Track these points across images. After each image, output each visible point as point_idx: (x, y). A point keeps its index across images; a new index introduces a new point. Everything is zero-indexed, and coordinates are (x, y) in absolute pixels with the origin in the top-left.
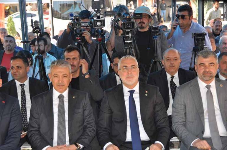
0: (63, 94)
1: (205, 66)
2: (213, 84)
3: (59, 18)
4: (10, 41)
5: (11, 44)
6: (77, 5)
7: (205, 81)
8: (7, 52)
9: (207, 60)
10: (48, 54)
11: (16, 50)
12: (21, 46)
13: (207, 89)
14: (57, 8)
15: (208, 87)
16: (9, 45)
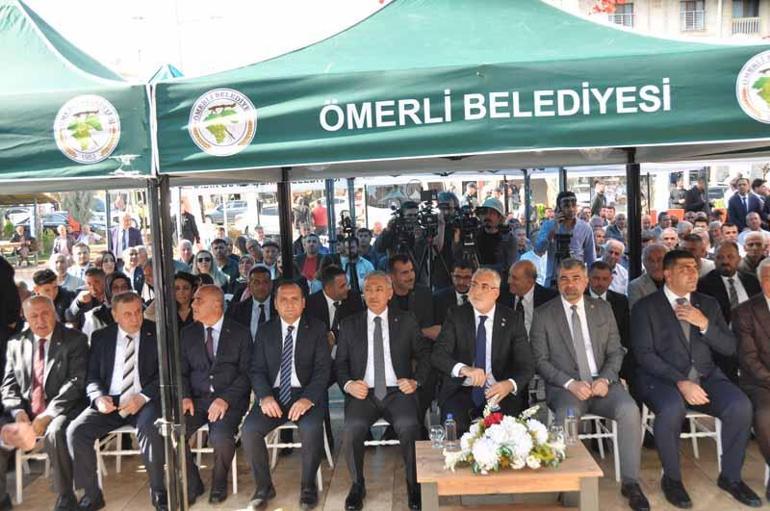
0: (380, 316)
1: (568, 280)
2: (581, 303)
3: (375, 206)
4: (314, 241)
5: (316, 245)
6: (399, 189)
7: (569, 300)
8: (309, 256)
9: (571, 271)
10: (361, 258)
11: (320, 251)
12: (327, 245)
13: (572, 311)
14: (372, 193)
15: (574, 308)
16: (312, 246)
